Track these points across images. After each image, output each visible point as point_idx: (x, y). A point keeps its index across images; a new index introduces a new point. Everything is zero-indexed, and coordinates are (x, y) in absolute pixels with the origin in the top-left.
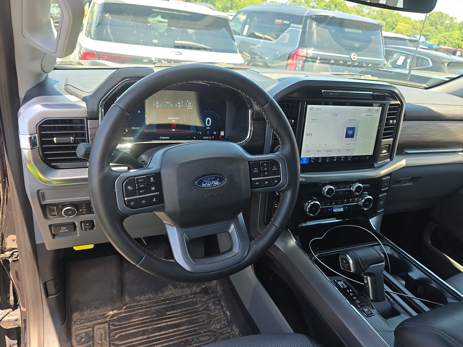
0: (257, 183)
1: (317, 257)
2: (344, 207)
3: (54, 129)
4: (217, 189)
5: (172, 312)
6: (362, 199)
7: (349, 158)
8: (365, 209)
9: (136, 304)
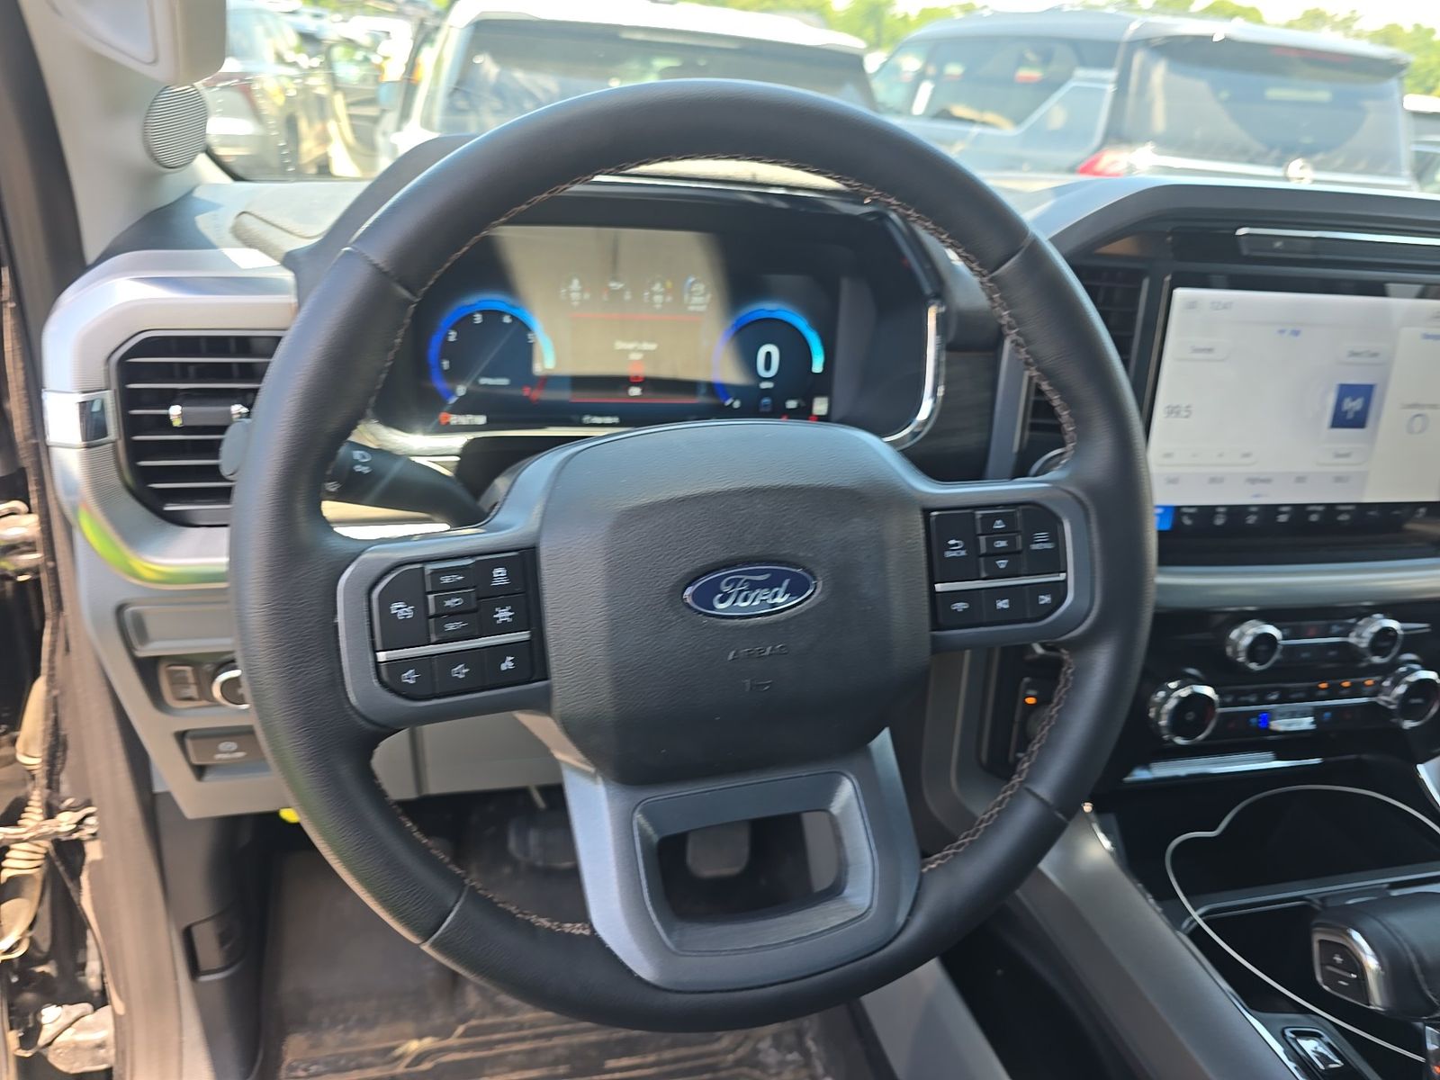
0: (960, 606)
1: (1201, 916)
2: (1317, 713)
3: (183, 372)
4: (778, 628)
5: (625, 1062)
6: (1395, 684)
7: (1342, 512)
8: (1408, 724)
9: (499, 1019)
